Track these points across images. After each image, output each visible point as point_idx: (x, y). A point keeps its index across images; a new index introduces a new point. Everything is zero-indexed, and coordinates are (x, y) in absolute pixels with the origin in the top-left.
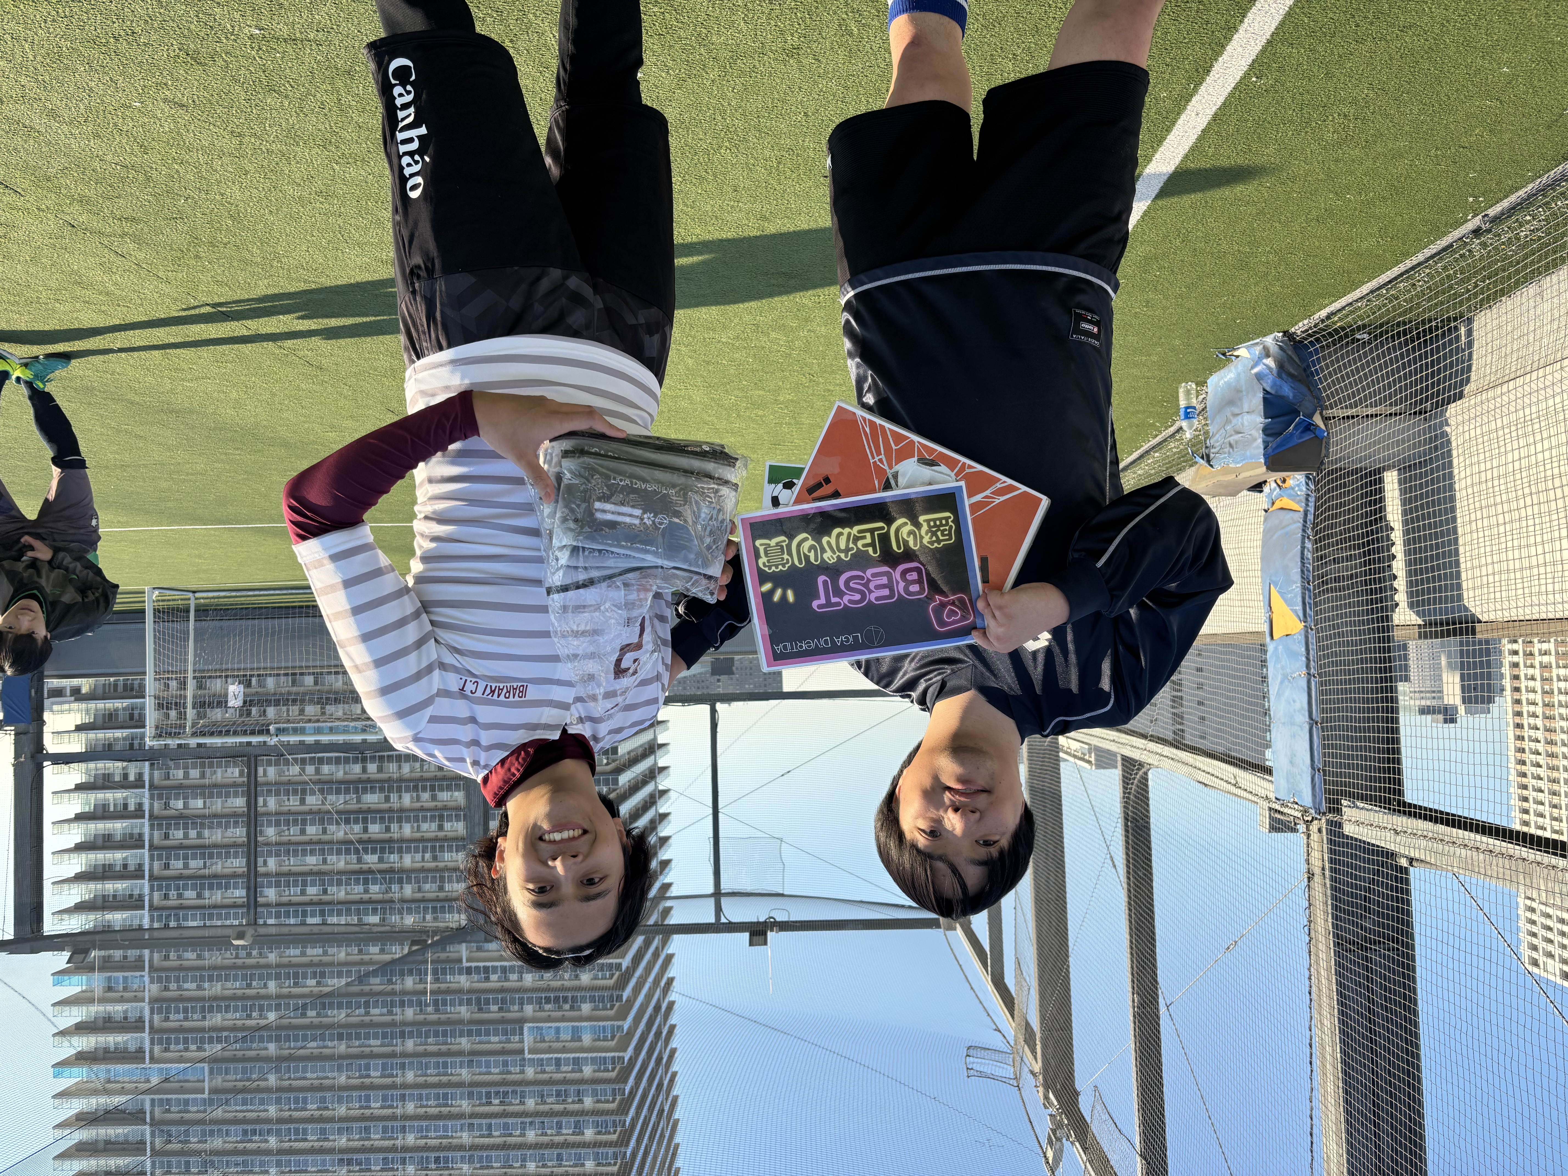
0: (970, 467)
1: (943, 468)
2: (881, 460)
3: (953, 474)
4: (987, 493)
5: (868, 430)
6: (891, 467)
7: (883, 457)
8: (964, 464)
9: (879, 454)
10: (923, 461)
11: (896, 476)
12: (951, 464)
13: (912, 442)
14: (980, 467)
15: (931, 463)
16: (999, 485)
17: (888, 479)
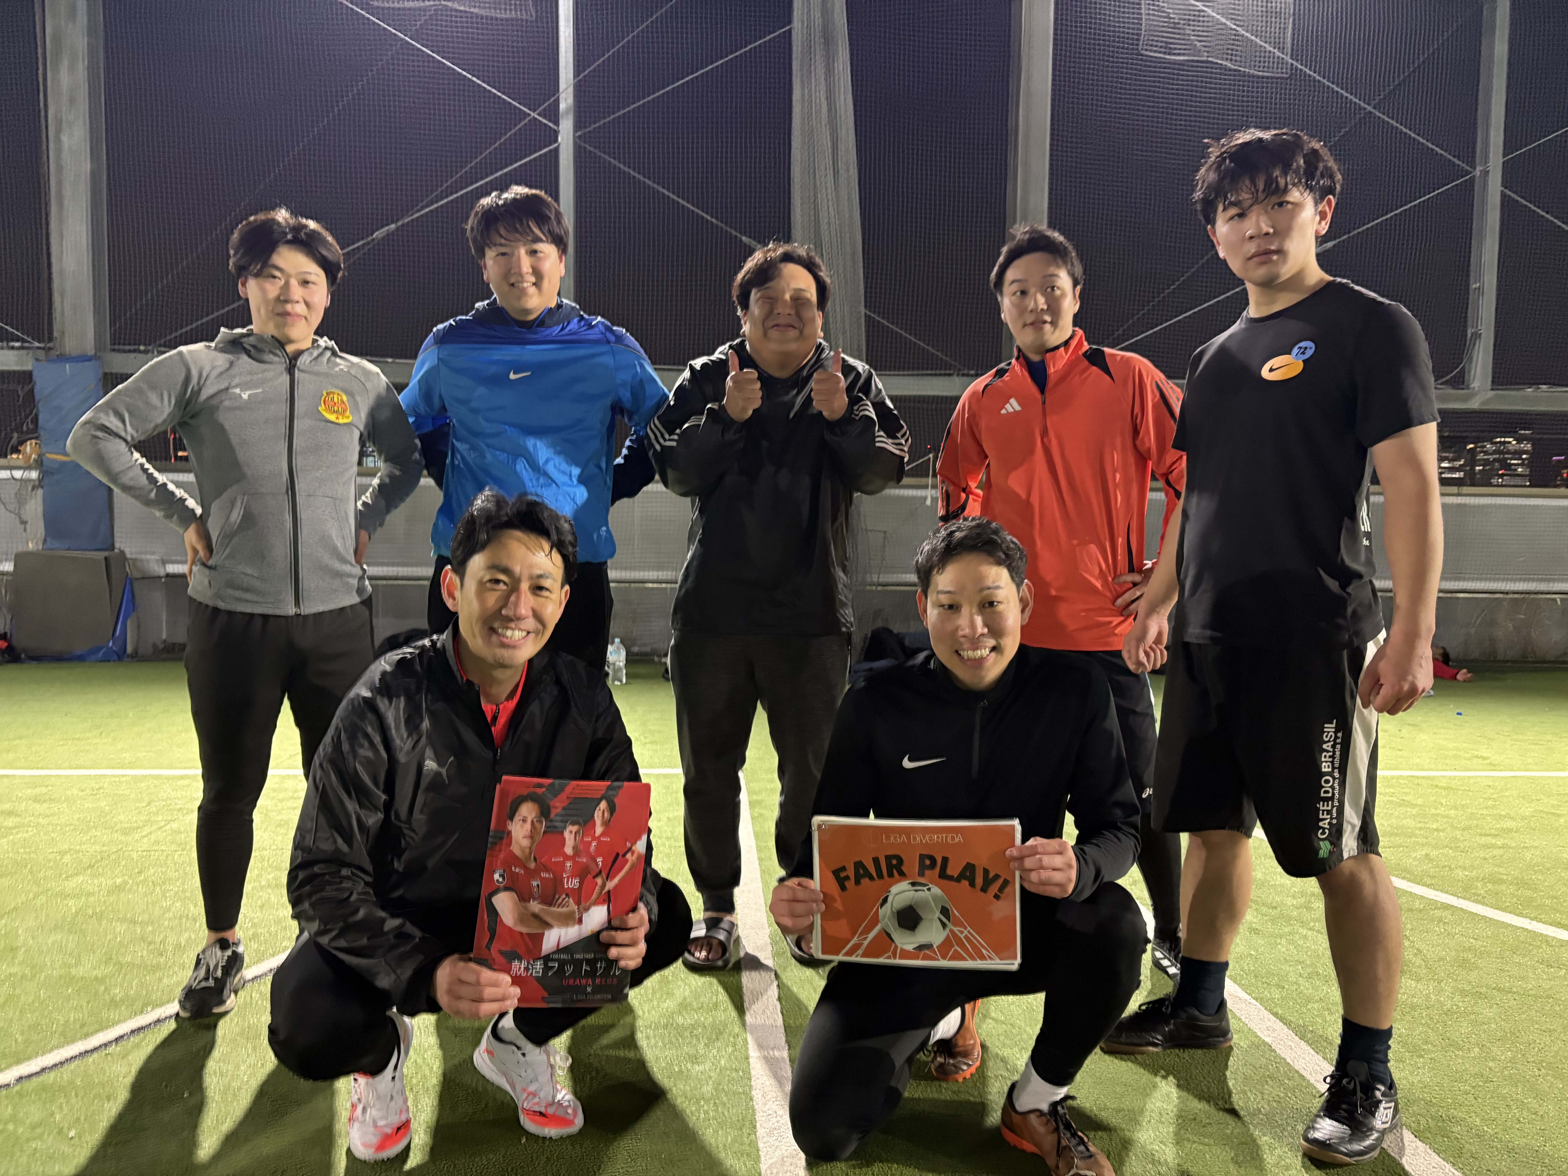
0: (889, 957)
1: (910, 947)
2: (962, 932)
3: (899, 946)
4: (866, 943)
5: (984, 952)
6: (951, 930)
7: (962, 936)
8: (895, 958)
9: (966, 937)
10: (929, 946)
11: (944, 925)
12: (905, 954)
13: (944, 958)
14: (882, 960)
15: (921, 948)
16: (860, 952)
17: (949, 919)
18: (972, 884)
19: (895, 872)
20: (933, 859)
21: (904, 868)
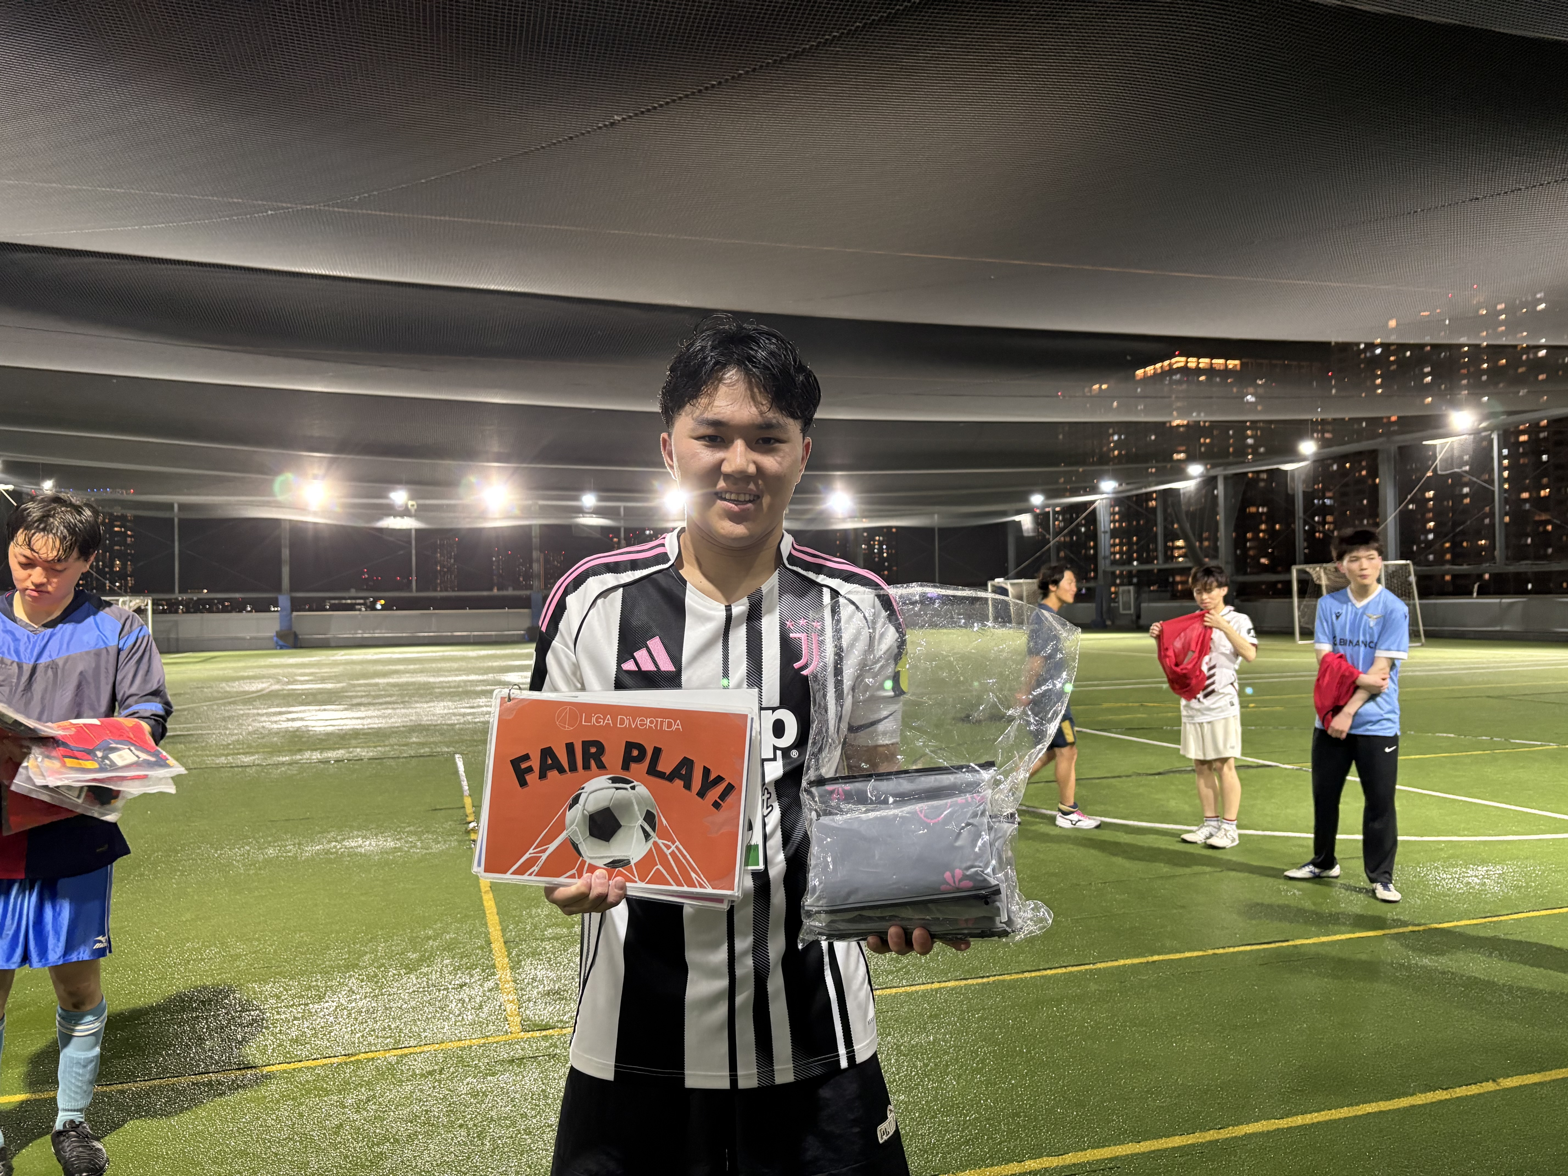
18: (688, 786)
19: (593, 763)
20: (641, 748)
21: (604, 759)
